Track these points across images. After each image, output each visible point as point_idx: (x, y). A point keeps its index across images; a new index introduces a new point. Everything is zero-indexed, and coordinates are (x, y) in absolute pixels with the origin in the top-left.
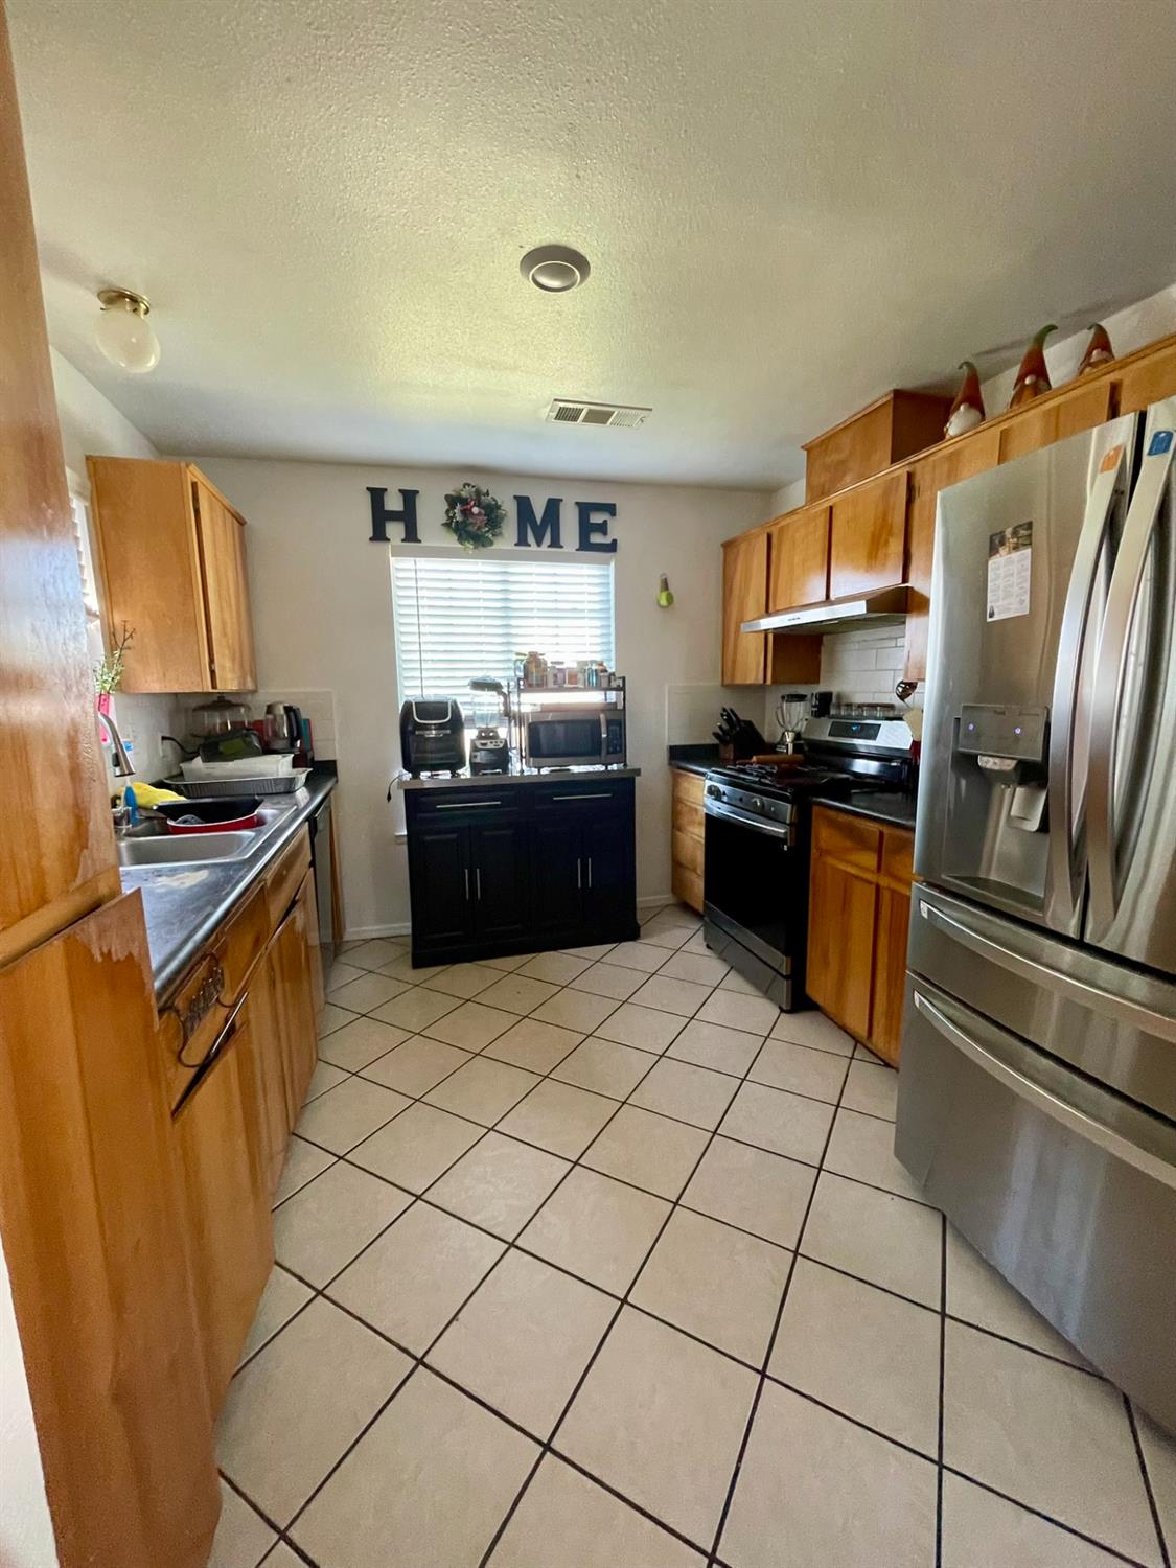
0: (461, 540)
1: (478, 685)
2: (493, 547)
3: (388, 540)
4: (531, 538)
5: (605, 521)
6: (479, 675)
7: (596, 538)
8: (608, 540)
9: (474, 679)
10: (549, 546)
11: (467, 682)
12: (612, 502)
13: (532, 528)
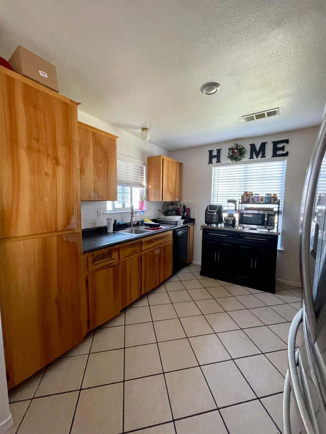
0: (231, 160)
1: (229, 201)
2: (242, 161)
3: (213, 163)
4: (254, 156)
5: (284, 146)
6: (230, 198)
7: (279, 152)
8: (285, 152)
9: (228, 199)
10: (261, 158)
11: (227, 200)
12: (288, 139)
13: (255, 153)
